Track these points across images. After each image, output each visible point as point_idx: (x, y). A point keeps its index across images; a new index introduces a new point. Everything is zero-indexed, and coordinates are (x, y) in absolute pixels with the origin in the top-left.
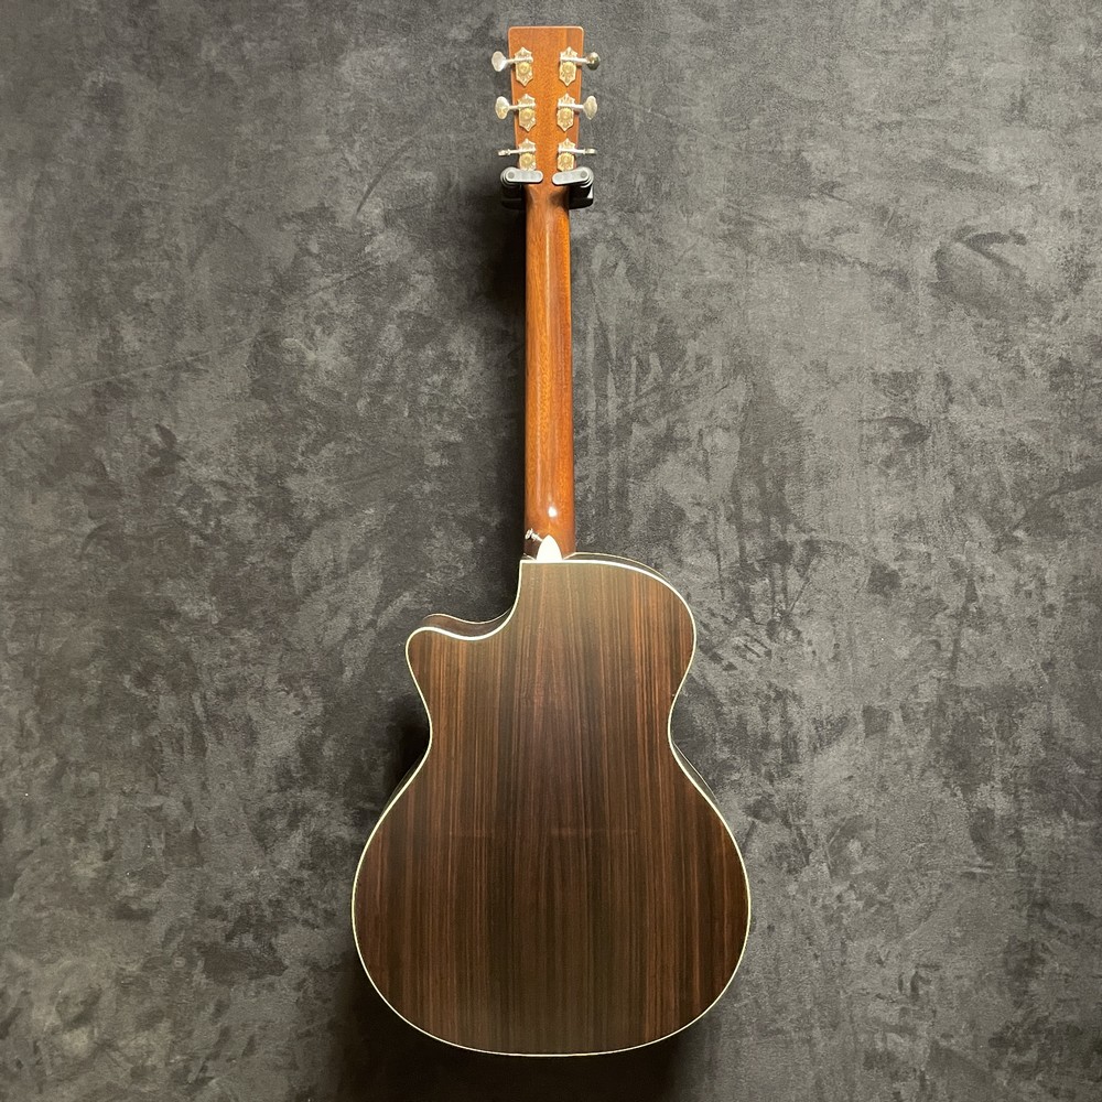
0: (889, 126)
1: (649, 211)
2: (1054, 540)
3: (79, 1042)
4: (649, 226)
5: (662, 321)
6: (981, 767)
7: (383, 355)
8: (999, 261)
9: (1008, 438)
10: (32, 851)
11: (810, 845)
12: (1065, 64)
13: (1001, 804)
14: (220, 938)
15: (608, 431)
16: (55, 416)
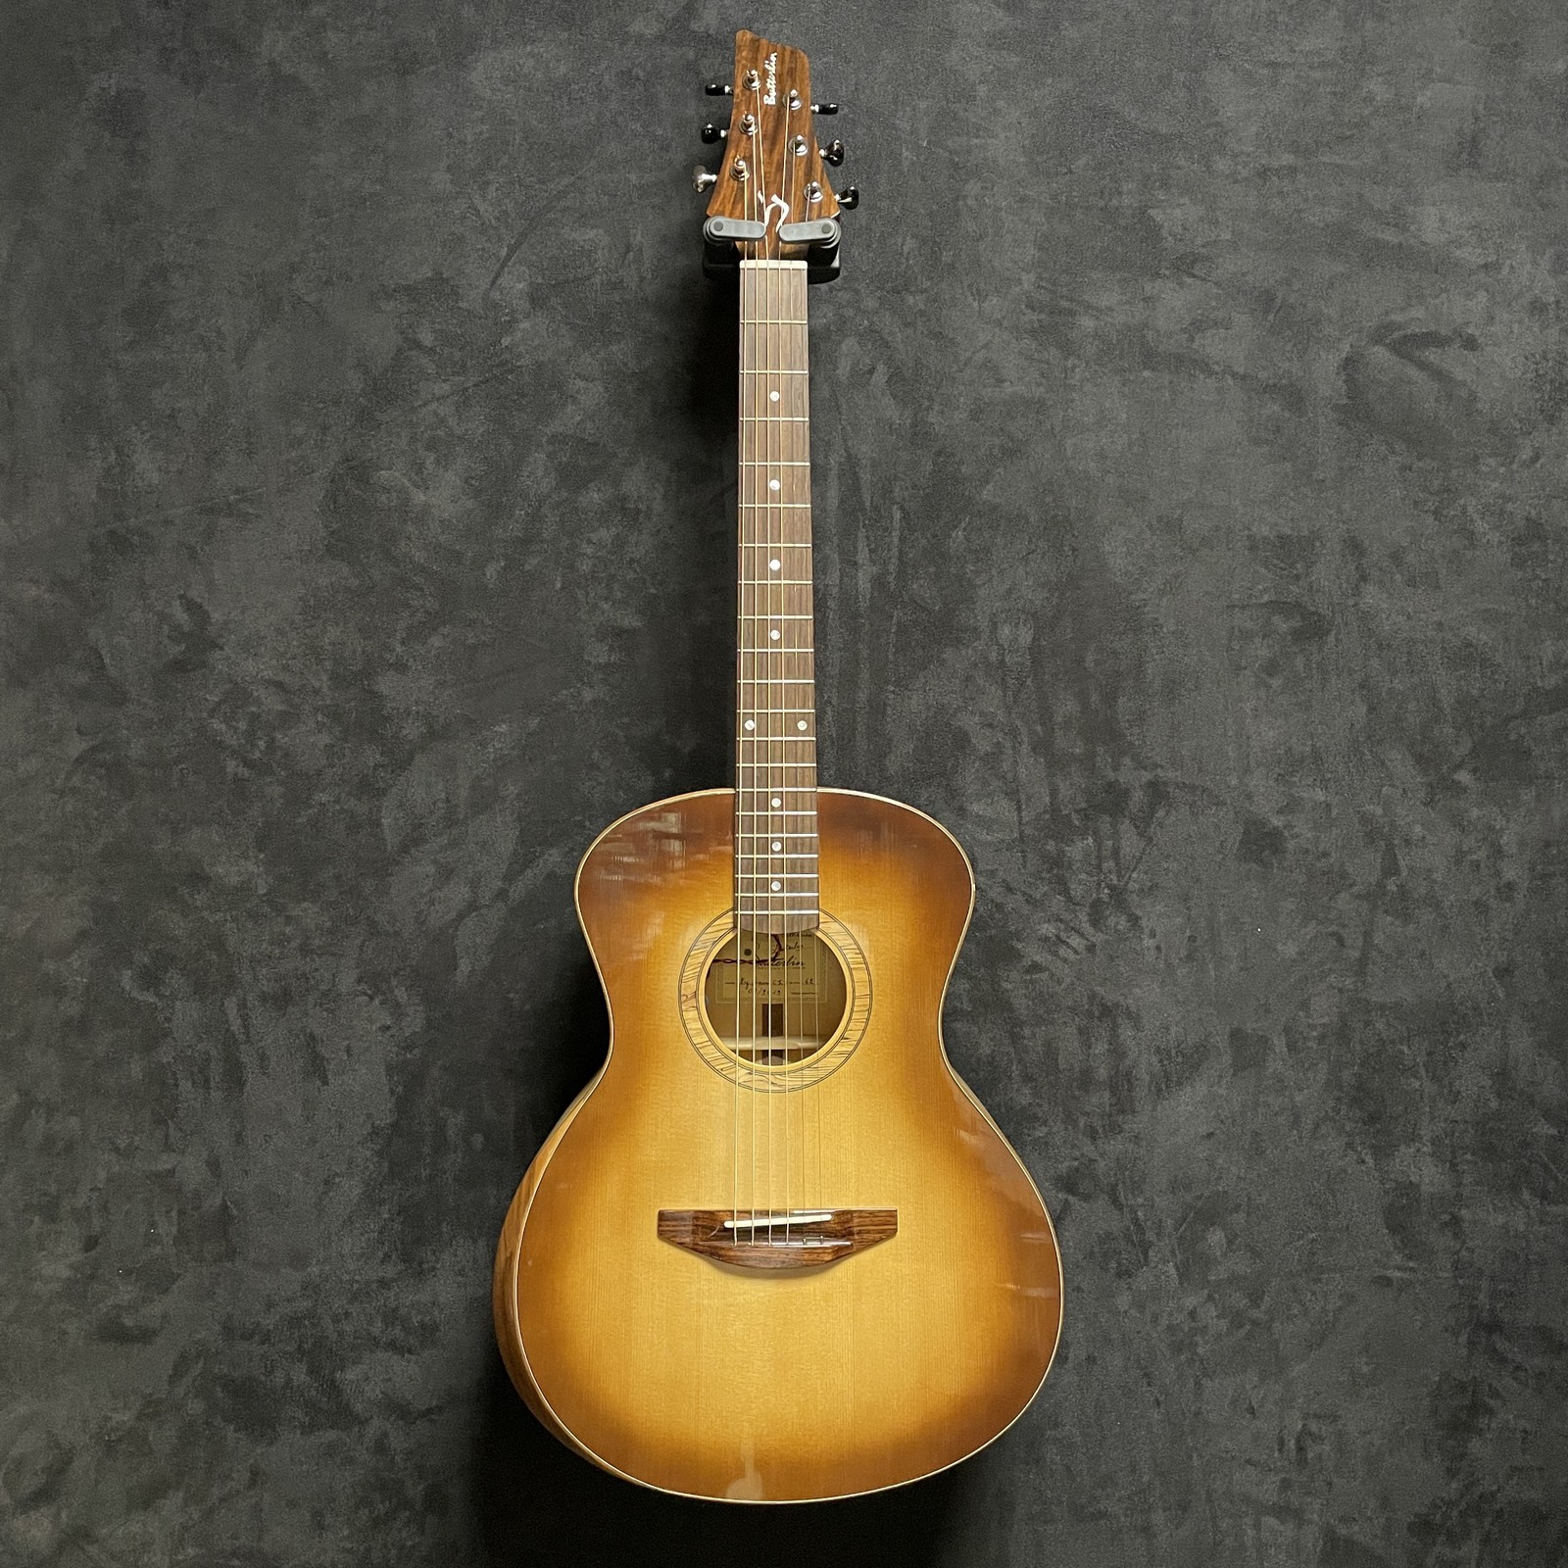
0: (1276, 172)
1: (922, 292)
2: (1516, 787)
3: (37, 1530)
4: (922, 313)
5: (939, 453)
7: (526, 498)
8: (1438, 374)
9: (1448, 636)
11: (1150, 1236)
12: (1537, 88)
13: (1429, 1176)
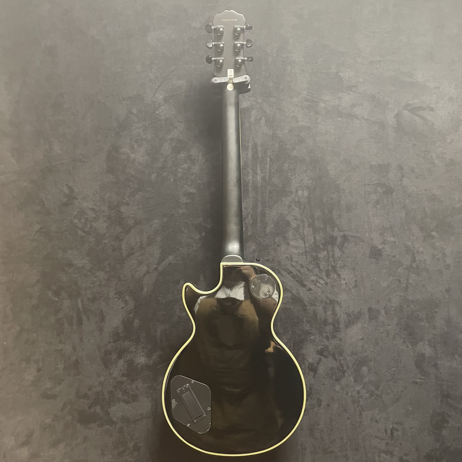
1: (275, 97)
2: (449, 236)
4: (275, 103)
5: (280, 142)
6: (419, 334)
7: (163, 156)
8: (422, 118)
9: (428, 193)
11: (345, 368)
13: (428, 351)
14: (86, 408)
15: (257, 188)
16: (24, 181)
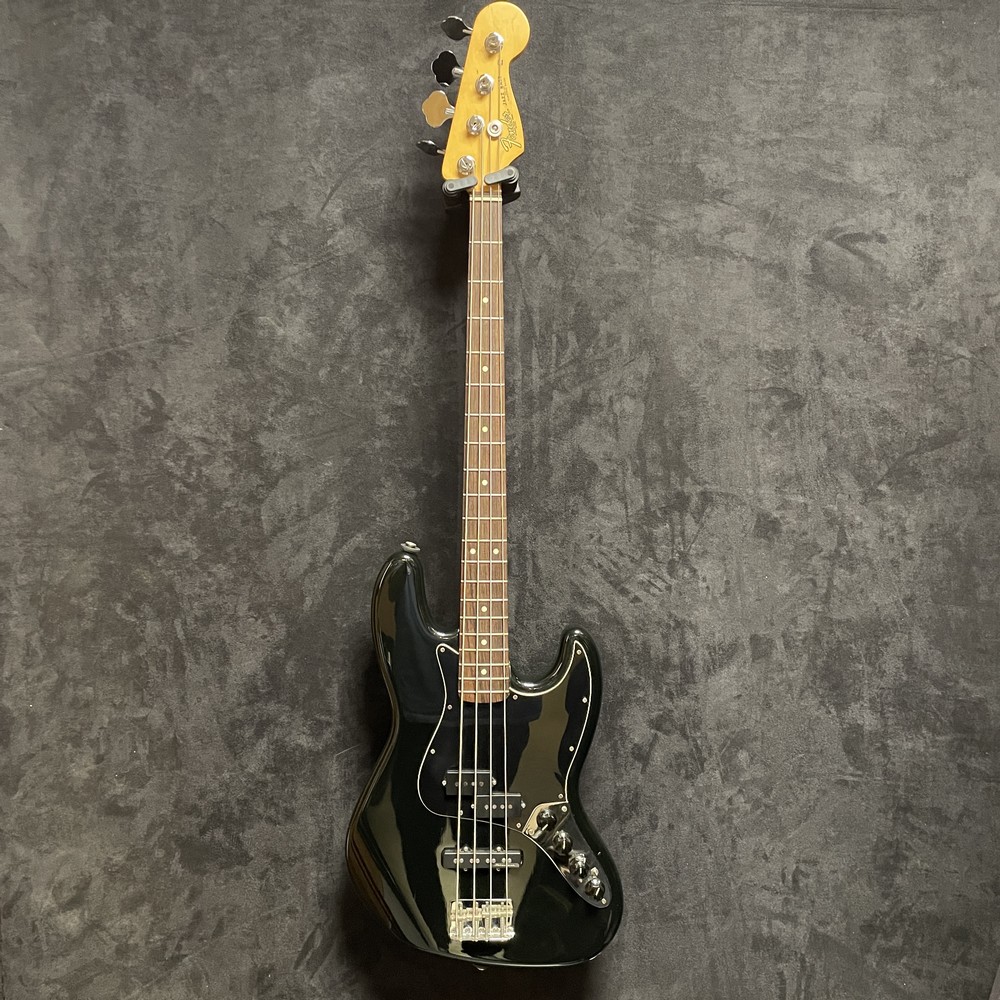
0: (770, 143)
1: (567, 213)
2: (912, 493)
3: (71, 922)
4: (567, 225)
5: (578, 305)
6: (852, 688)
7: (341, 330)
8: (864, 257)
9: (873, 407)
10: (34, 755)
11: (705, 754)
12: (918, 93)
13: (869, 721)
14: (195, 832)
15: (532, 398)
16: (62, 381)
